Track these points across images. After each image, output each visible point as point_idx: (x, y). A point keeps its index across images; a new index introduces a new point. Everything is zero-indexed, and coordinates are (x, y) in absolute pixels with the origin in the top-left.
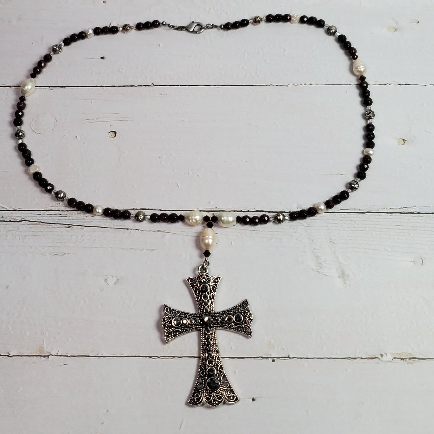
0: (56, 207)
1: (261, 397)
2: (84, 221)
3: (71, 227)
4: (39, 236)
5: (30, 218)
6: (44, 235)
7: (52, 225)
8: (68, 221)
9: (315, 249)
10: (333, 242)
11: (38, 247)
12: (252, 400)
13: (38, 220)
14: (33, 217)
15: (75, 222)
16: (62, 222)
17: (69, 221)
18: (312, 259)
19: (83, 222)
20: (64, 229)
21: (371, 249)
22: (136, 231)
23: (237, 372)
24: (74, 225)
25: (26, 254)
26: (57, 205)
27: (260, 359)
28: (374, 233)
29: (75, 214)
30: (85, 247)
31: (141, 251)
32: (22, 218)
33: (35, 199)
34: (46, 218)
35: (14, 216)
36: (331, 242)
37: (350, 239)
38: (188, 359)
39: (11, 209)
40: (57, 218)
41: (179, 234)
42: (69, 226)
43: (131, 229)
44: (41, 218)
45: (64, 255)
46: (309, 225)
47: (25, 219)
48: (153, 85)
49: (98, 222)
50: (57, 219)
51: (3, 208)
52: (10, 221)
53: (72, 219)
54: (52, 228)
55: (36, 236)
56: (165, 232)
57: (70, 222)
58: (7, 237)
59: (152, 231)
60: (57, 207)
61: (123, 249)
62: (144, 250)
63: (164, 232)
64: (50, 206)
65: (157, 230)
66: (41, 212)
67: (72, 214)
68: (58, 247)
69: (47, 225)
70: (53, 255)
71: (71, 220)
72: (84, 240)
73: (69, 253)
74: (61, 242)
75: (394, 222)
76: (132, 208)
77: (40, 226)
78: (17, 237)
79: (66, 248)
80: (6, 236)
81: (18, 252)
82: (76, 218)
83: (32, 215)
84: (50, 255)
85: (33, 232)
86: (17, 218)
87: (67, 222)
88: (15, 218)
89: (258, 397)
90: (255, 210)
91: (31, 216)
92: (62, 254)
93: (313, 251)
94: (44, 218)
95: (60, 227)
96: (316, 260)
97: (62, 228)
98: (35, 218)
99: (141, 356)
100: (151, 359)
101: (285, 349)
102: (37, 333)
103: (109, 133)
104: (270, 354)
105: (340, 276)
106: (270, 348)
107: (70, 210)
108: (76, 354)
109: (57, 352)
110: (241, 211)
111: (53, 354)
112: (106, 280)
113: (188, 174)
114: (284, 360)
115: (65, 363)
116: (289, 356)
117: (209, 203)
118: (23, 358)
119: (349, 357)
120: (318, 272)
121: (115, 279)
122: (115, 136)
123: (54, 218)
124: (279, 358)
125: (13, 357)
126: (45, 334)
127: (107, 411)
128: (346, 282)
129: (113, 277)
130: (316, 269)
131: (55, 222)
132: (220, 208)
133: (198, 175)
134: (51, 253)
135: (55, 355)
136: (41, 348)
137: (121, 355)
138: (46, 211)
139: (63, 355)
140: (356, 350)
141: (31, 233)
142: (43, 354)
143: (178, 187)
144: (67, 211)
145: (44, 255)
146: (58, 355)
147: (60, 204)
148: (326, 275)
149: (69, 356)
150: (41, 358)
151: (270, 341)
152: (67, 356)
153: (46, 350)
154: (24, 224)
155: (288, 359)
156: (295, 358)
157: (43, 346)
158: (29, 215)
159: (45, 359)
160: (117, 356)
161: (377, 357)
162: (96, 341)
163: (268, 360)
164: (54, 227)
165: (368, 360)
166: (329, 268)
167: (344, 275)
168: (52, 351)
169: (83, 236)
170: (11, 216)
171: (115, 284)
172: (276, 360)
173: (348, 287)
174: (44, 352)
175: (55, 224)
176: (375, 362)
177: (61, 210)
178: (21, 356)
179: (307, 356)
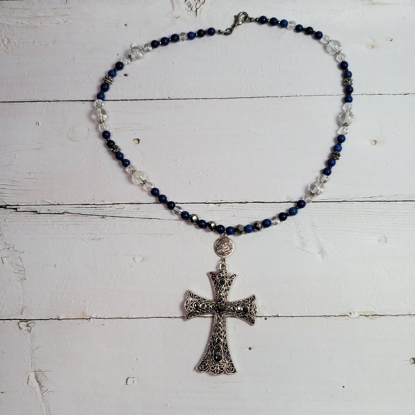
1: (256, 347)
2: (115, 212)
3: (105, 217)
4: (80, 225)
7: (89, 216)
8: (102, 213)
9: (300, 231)
10: (315, 226)
11: (78, 234)
12: (249, 349)
13: (78, 212)
14: (74, 210)
15: (108, 213)
16: (97, 214)
17: (103, 213)
18: (297, 239)
19: (114, 214)
20: (99, 220)
21: (345, 231)
22: (157, 220)
23: (237, 328)
24: (107, 216)
25: (69, 240)
26: (93, 200)
29: (108, 207)
30: (117, 234)
31: (162, 235)
32: (65, 211)
33: (74, 195)
34: (84, 211)
35: (58, 209)
36: (313, 225)
37: (329, 223)
38: (199, 318)
39: (55, 204)
40: (93, 210)
42: (103, 217)
43: (153, 219)
44: (80, 211)
48: (169, 99)
49: (127, 213)
50: (93, 212)
51: (49, 203)
52: (55, 213)
54: (89, 218)
55: (77, 225)
59: (170, 220)
60: (93, 201)
61: (148, 234)
62: (164, 235)
63: (180, 220)
64: (87, 201)
65: (174, 219)
66: (80, 206)
67: (106, 207)
68: (95, 233)
69: (85, 216)
70: (91, 240)
71: (105, 212)
72: (115, 228)
73: (103, 238)
74: (97, 230)
75: (364, 209)
77: (80, 217)
78: (61, 226)
79: (101, 234)
80: (52, 225)
81: (62, 238)
82: (108, 210)
83: (73, 208)
86: (60, 211)
88: (59, 211)
89: (254, 347)
90: (253, 202)
91: (72, 210)
92: (99, 239)
93: (298, 233)
94: (83, 210)
95: (96, 218)
96: (300, 240)
98: (75, 210)
99: (162, 317)
100: (170, 319)
101: (275, 310)
102: (80, 301)
103: (133, 140)
104: (263, 314)
105: (320, 253)
106: (263, 309)
107: (104, 204)
108: (111, 317)
109: (97, 316)
110: (241, 203)
111: (93, 317)
112: (134, 259)
113: (199, 173)
114: (274, 318)
115: (103, 324)
116: (278, 315)
117: (216, 196)
118: (70, 321)
119: (324, 315)
120: (302, 250)
121: (141, 258)
122: (139, 143)
123: (91, 210)
124: (270, 317)
125: (62, 320)
126: (87, 302)
127: (137, 359)
128: (324, 257)
129: (139, 256)
130: (300, 247)
131: (92, 213)
132: (225, 201)
133: (207, 175)
134: (89, 239)
135: (95, 318)
136: (84, 313)
137: (147, 316)
138: (83, 205)
139: (101, 317)
140: (331, 310)
141: (73, 223)
142: (86, 317)
143: (191, 184)
144: (101, 205)
145: (83, 240)
146: (98, 318)
147: (95, 199)
148: (309, 252)
149: (106, 318)
150: (84, 320)
151: (264, 304)
152: (105, 319)
153: (88, 314)
154: (66, 216)
155: (277, 318)
156: (283, 317)
157: (85, 311)
158: (70, 208)
159: (87, 321)
160: (144, 317)
161: (347, 315)
162: (127, 306)
163: (262, 318)
164: (91, 218)
165: (340, 317)
166: (310, 246)
167: (323, 251)
168: (92, 315)
169: (114, 225)
170: (56, 209)
171: (141, 262)
172: (268, 318)
173: (325, 261)
174: (86, 315)
175: (92, 215)
176: (345, 319)
177: (96, 204)
178: (69, 319)
179: (292, 315)
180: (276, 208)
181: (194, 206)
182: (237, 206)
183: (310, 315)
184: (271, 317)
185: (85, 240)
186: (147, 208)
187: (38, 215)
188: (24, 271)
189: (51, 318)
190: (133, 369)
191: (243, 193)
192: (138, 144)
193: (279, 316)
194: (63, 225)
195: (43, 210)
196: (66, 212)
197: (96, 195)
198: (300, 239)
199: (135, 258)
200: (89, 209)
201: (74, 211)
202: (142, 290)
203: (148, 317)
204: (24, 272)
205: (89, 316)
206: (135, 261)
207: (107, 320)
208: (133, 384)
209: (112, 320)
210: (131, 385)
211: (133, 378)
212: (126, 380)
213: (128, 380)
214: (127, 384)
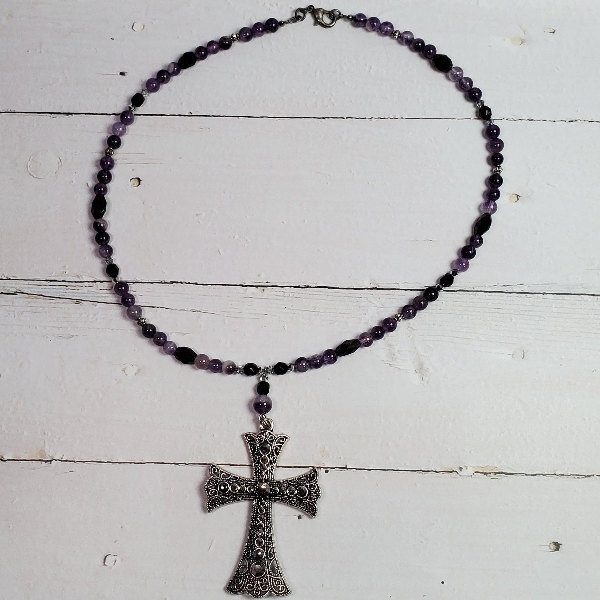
0: (61, 276)
2: (96, 295)
3: (81, 302)
4: (41, 312)
5: (28, 290)
7: (56, 300)
8: (76, 294)
9: (388, 336)
10: (412, 328)
11: (38, 327)
12: (297, 518)
13: (38, 292)
15: (86, 296)
16: (68, 296)
17: (78, 294)
18: (383, 348)
20: (71, 305)
21: (459, 338)
22: (163, 310)
24: (84, 301)
25: (23, 336)
26: (63, 274)
28: (465, 316)
29: (86, 286)
30: (98, 329)
31: (170, 335)
32: (18, 290)
33: (33, 265)
34: (49, 290)
35: (8, 287)
37: (434, 325)
39: (3, 278)
40: (62, 290)
41: (219, 315)
42: (78, 301)
43: (158, 307)
44: (42, 290)
45: (71, 338)
46: (383, 305)
47: (21, 291)
48: (191, 115)
49: (116, 297)
50: (62, 292)
53: (82, 293)
54: (56, 303)
55: (36, 312)
57: (79, 296)
59: (184, 310)
60: (63, 276)
63: (200, 312)
64: (54, 275)
65: (190, 309)
66: (41, 283)
67: (82, 286)
68: (63, 327)
69: (49, 299)
70: (57, 338)
72: (97, 319)
73: (77, 336)
74: (67, 322)
75: (493, 303)
76: (159, 281)
77: (41, 300)
78: (12, 314)
79: (74, 329)
81: (12, 333)
82: (86, 291)
83: (31, 286)
84: (53, 338)
85: (31, 308)
86: (11, 290)
87: (75, 296)
88: (8, 289)
90: (316, 286)
91: (29, 288)
92: (69, 336)
93: (385, 338)
94: (45, 290)
95: (66, 303)
97: (68, 303)
99: (164, 462)
100: (177, 466)
101: (342, 458)
102: (37, 433)
103: (131, 180)
104: (324, 463)
105: (417, 371)
106: (323, 457)
107: (80, 281)
108: (85, 459)
109: (62, 456)
110: (299, 287)
111: (56, 459)
112: (124, 370)
113: (234, 237)
114: (340, 471)
115: (71, 470)
116: (346, 466)
117: (259, 276)
118: (20, 463)
119: (419, 470)
120: (389, 365)
121: (136, 369)
122: (139, 183)
123: (59, 290)
124: (334, 468)
125: (8, 461)
126: (48, 435)
127: (122, 527)
128: (424, 378)
129: (133, 366)
130: (387, 361)
131: (60, 295)
132: (272, 283)
133: (247, 240)
134: (55, 335)
135: (59, 460)
136: (42, 452)
137: (140, 460)
138: (47, 282)
139: (69, 460)
140: (429, 462)
141: (29, 309)
142: (45, 458)
143: (220, 254)
144: (75, 282)
145: (45, 337)
146: (63, 459)
147: (67, 273)
148: (400, 369)
149: (76, 461)
150: (42, 463)
151: (325, 448)
152: (74, 462)
153: (48, 454)
154: (20, 298)
155: (345, 470)
156: (353, 469)
157: (44, 449)
158: (26, 286)
159: (47, 465)
160: (136, 462)
161: (455, 470)
162: (110, 443)
163: (321, 470)
164: (59, 303)
165: (443, 473)
166: (403, 360)
167: (423, 369)
168: (55, 455)
169: (95, 315)
170: (3, 287)
171: (136, 375)
172: (330, 470)
173: (425, 384)
174: (45, 455)
175: (60, 298)
176: (452, 477)
177: (67, 281)
178: (18, 460)
179: (369, 467)
180: (353, 297)
181: (223, 289)
182: (292, 293)
183: (397, 469)
184: (336, 469)
185: (47, 337)
186: (148, 290)
190: (116, 542)
191: (302, 272)
192: (138, 185)
193: (348, 467)
194: (14, 312)
197: (67, 267)
198: (387, 348)
200: (55, 289)
201: (33, 290)
203: (143, 462)
205: (50, 456)
206: (125, 374)
207: (78, 465)
208: (114, 564)
209: (85, 464)
210: (111, 567)
211: (114, 556)
212: (104, 558)
213: (107, 558)
214: (105, 565)
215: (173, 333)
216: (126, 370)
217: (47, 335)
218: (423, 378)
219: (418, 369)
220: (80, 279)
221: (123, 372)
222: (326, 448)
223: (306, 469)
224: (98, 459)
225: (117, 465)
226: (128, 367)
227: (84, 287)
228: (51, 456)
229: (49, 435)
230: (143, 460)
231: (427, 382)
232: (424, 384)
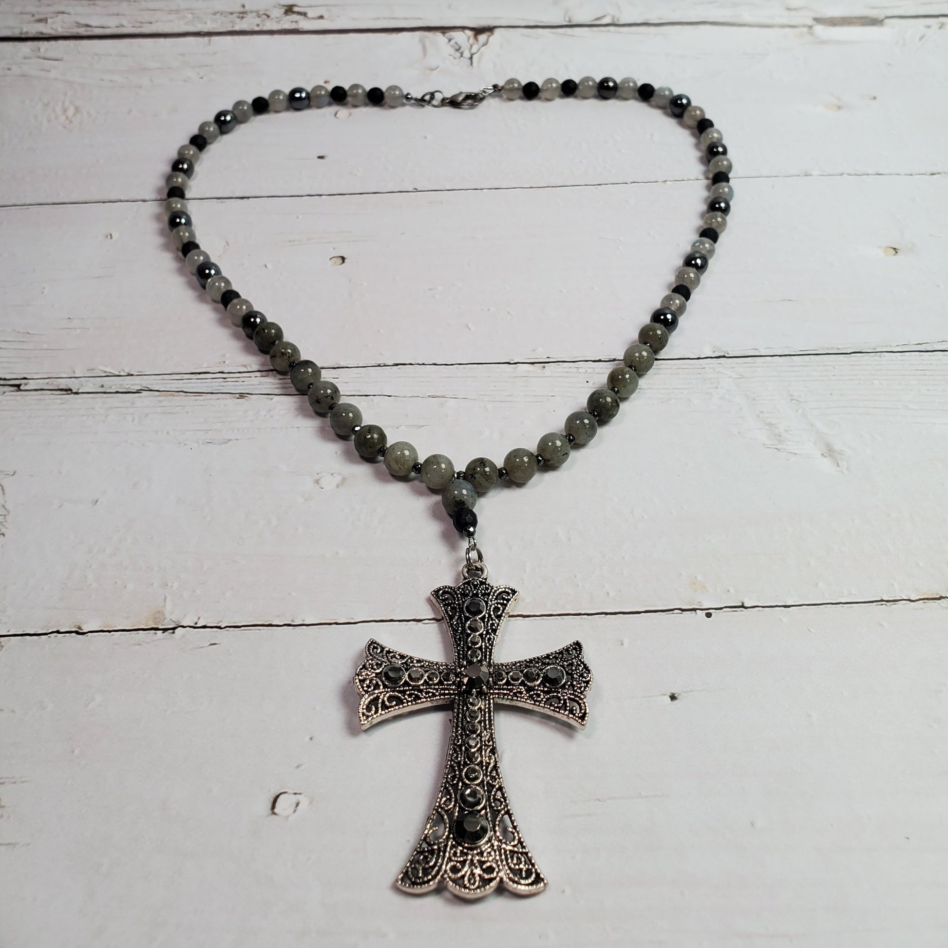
0: (218, 367)
1: (692, 691)
2: (274, 386)
3: (247, 397)
4: (178, 413)
5: (160, 386)
6: (187, 412)
7: (205, 396)
8: (240, 388)
9: (762, 412)
10: (797, 400)
11: (171, 432)
12: (669, 699)
13: (177, 388)
14: (167, 384)
15: (256, 389)
16: (227, 390)
17: (243, 387)
18: (759, 429)
19: (272, 388)
20: (230, 402)
21: (877, 408)
22: (384, 398)
23: (626, 642)
24: (251, 394)
25: (143, 445)
26: (220, 364)
27: (677, 613)
28: (876, 382)
29: (256, 377)
30: (274, 428)
31: (396, 429)
32: (144, 387)
34: (194, 385)
35: (128, 384)
36: (792, 400)
37: (831, 394)
39: (122, 374)
40: (217, 384)
41: (475, 399)
42: (242, 396)
43: (374, 395)
44: (183, 386)
45: (227, 443)
46: (741, 375)
47: (148, 388)
48: (415, 191)
50: (217, 386)
51: (106, 372)
52: (117, 392)
53: (250, 385)
54: (204, 400)
55: (170, 413)
56: (446, 397)
57: (245, 389)
58: (106, 417)
59: (418, 396)
62: (403, 428)
63: (443, 397)
64: (205, 365)
65: (429, 395)
66: (183, 377)
67: (251, 377)
68: (215, 430)
69: (194, 396)
70: (203, 444)
71: (247, 387)
72: (272, 417)
73: (237, 440)
74: (221, 422)
75: (911, 365)
76: (376, 364)
77: (181, 398)
78: (128, 417)
79: (233, 432)
81: (126, 441)
82: (256, 383)
83: (166, 381)
84: (196, 444)
85: (163, 408)
86: (131, 388)
87: (238, 390)
88: (127, 387)
89: (684, 692)
91: (162, 384)
92: (225, 441)
93: (758, 416)
94: (189, 385)
95: (221, 399)
96: (767, 430)
97: (225, 399)
98: (171, 385)
99: (395, 619)
100: (420, 624)
101: (732, 590)
102: (152, 584)
103: (331, 259)
104: (699, 602)
105: (825, 454)
106: (696, 591)
107: (246, 370)
108: (241, 623)
109: (196, 620)
110: (600, 361)
111: (185, 625)
112: (317, 482)
113: (489, 310)
114: (733, 612)
115: (213, 642)
116: (743, 603)
117: (534, 350)
118: (113, 635)
119: (879, 599)
120: (776, 450)
121: (338, 479)
122: (343, 262)
123: (211, 384)
124: (721, 609)
125: (89, 634)
126: (172, 586)
127: (311, 739)
128: (840, 463)
129: (333, 474)
130: (772, 445)
131: (212, 390)
132: (555, 358)
133: (509, 312)
134: (199, 441)
135: (191, 627)
136: (160, 614)
137: (349, 619)
138: (194, 375)
139: (209, 625)
140: (893, 585)
141: (159, 410)
142: (162, 625)
143: (470, 329)
144: (240, 372)
145: (183, 444)
146: (198, 625)
147: (226, 363)
148: (796, 454)
149: (223, 627)
150: (156, 633)
151: (696, 578)
152: (219, 628)
153: (171, 617)
154: (145, 397)
155: (742, 611)
156: (757, 608)
157: (163, 609)
158: (158, 382)
159: (166, 636)
160: (339, 622)
161: (944, 596)
162: (290, 594)
163: (696, 613)
164: (211, 399)
165: (925, 602)
166: (798, 442)
167: (833, 451)
168: (183, 619)
169: (270, 411)
170: (120, 385)
171: (338, 487)
172: (715, 612)
173: (845, 471)
174: (164, 620)
175: (212, 393)
176: (942, 607)
177: (226, 372)
178: (109, 631)
179: (785, 603)
180: (690, 369)
181: (479, 368)
182: (590, 368)
183: (838, 601)
184: (724, 609)
185: (185, 444)
186: (358, 375)
187: (72, 395)
188: (5, 515)
189: (55, 630)
190: (298, 767)
191: (602, 344)
192: (341, 264)
193: (746, 605)
194: (133, 414)
195: (86, 386)
196: (146, 389)
197: (228, 355)
198: (767, 428)
199: (321, 479)
200: (206, 382)
201: (168, 386)
202: (338, 553)
203: (353, 621)
204: (5, 518)
205: (174, 621)
206: (318, 486)
207: (227, 632)
208: (295, 811)
209: (241, 630)
210: (288, 817)
211: (295, 794)
212: (272, 800)
213: (279, 800)
214: (274, 813)
215: (401, 426)
216: (323, 482)
217: (186, 442)
218: (838, 464)
219: (825, 453)
220: (247, 368)
221: (316, 484)
222: (699, 578)
223: (667, 614)
224: (266, 622)
225: (303, 629)
226: (324, 476)
227: (253, 378)
228: (176, 621)
229: (176, 586)
230: (352, 619)
231: (847, 469)
232: (842, 472)
